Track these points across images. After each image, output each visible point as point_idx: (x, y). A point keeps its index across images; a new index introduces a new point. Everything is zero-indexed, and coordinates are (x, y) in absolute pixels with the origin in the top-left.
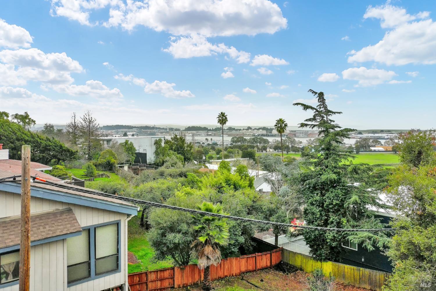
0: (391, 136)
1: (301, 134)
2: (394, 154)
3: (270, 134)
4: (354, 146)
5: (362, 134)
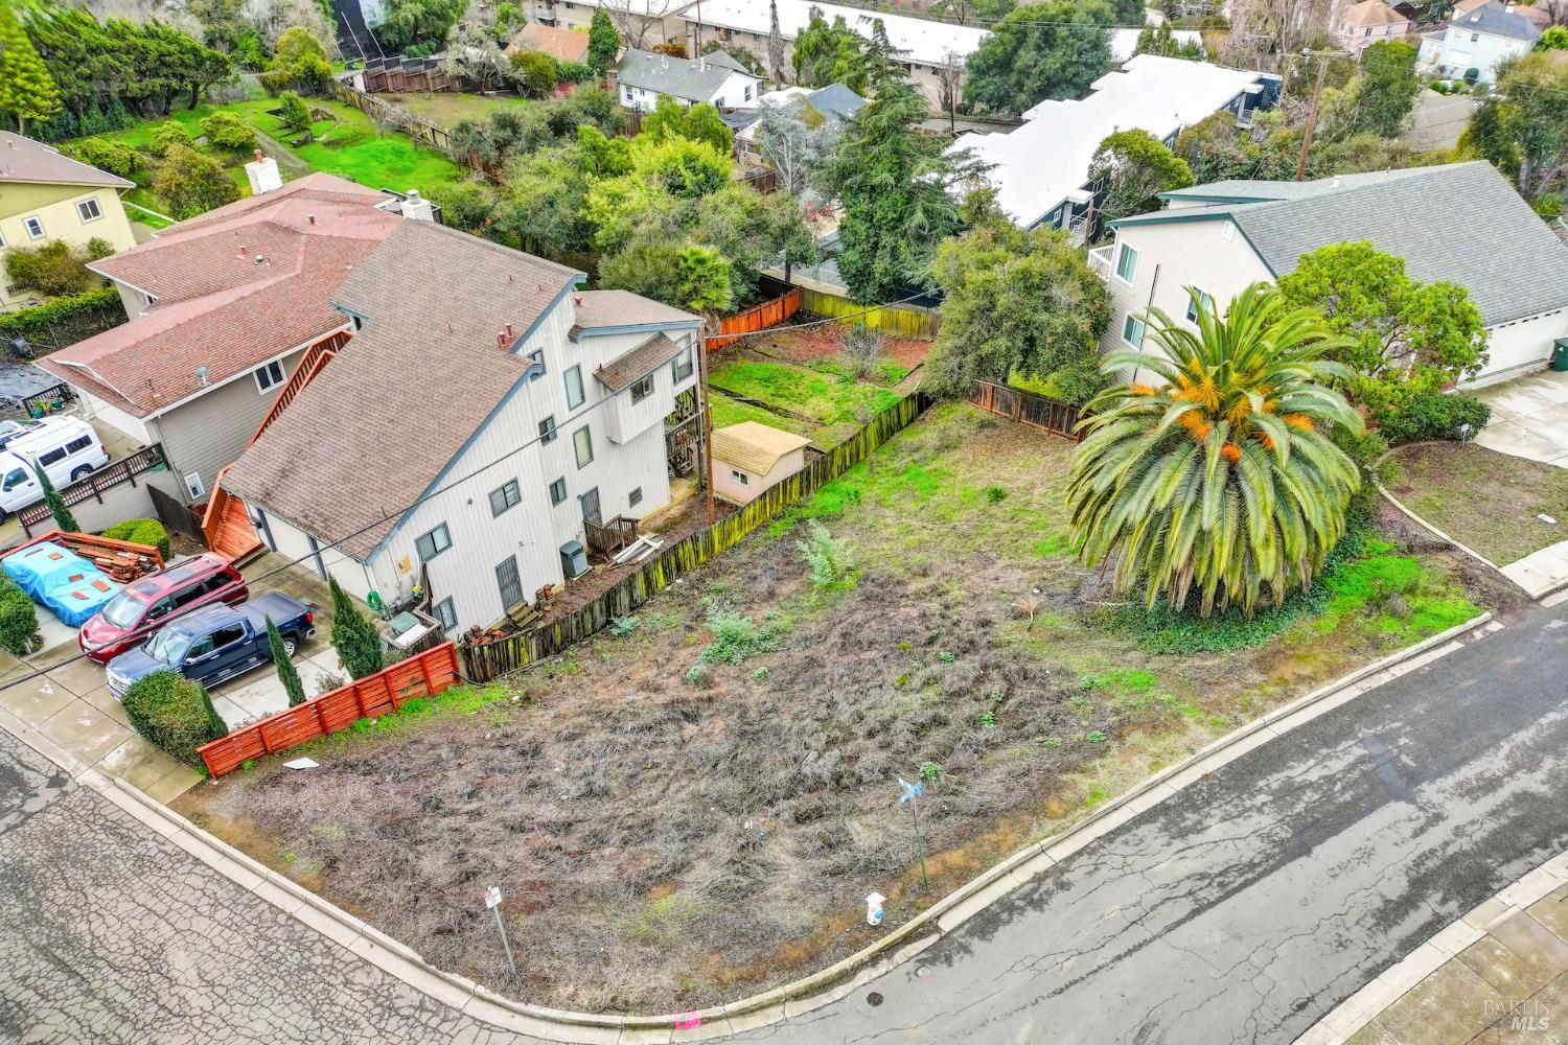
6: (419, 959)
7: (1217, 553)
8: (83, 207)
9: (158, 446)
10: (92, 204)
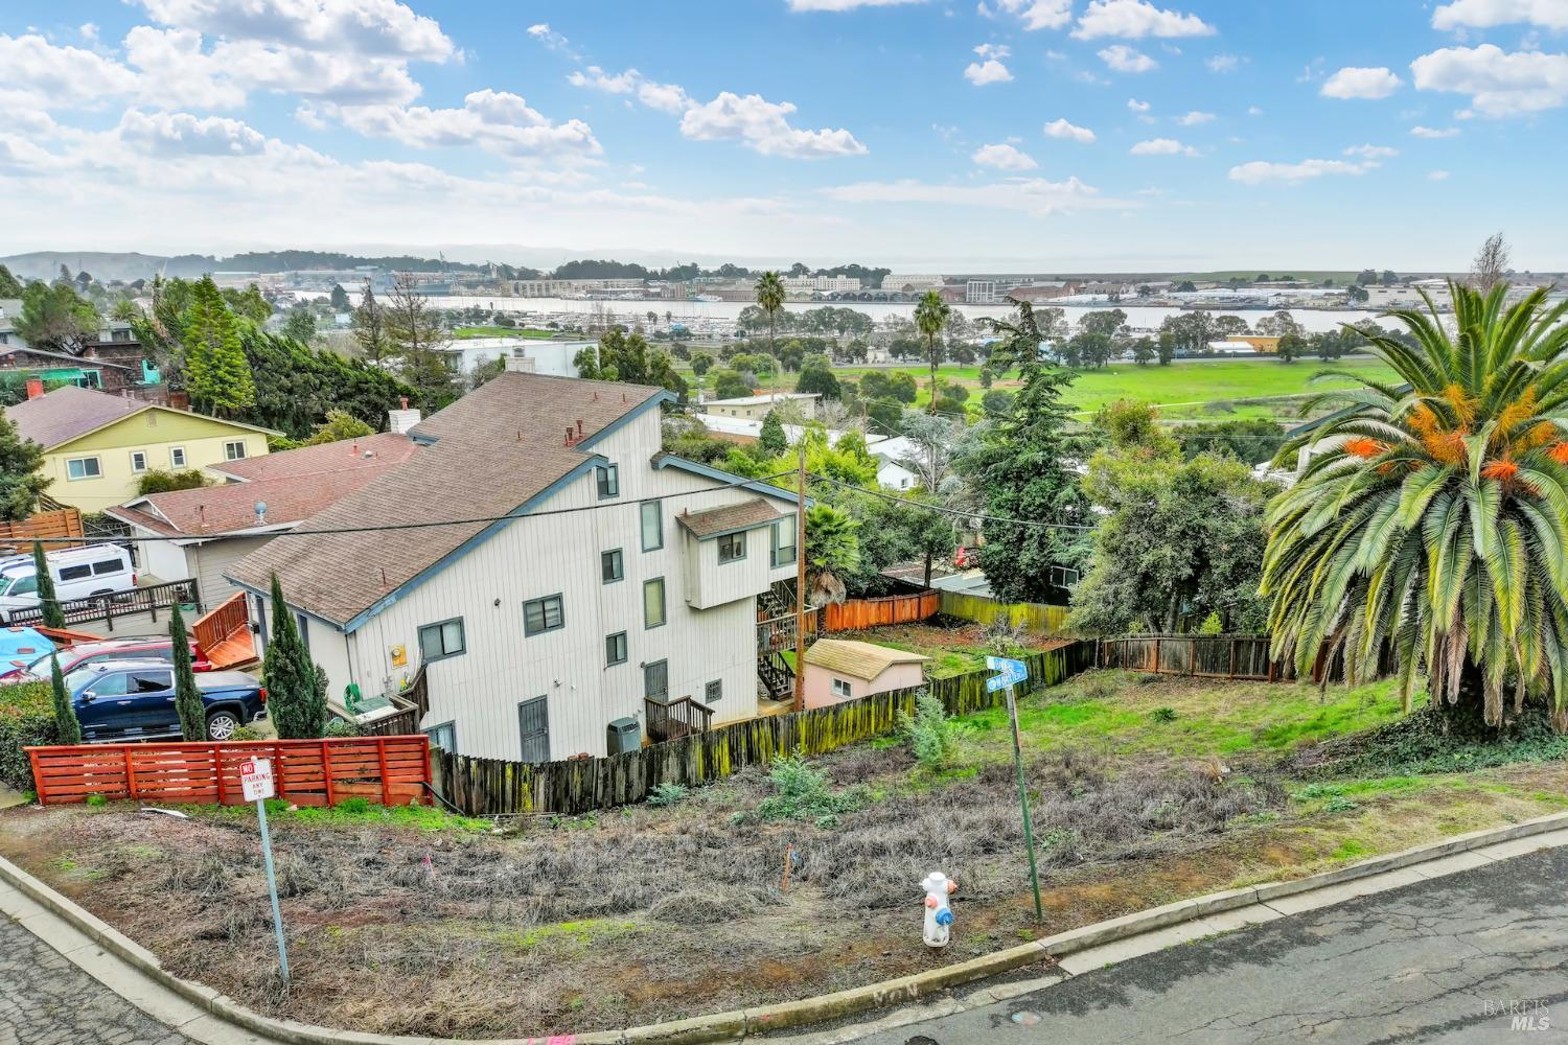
0: (1288, 296)
1: (984, 290)
2: (1282, 363)
3: (873, 292)
4: (1154, 338)
5: (1195, 290)
6: (155, 963)
7: (1501, 605)
8: (230, 446)
9: (194, 582)
10: (240, 446)
